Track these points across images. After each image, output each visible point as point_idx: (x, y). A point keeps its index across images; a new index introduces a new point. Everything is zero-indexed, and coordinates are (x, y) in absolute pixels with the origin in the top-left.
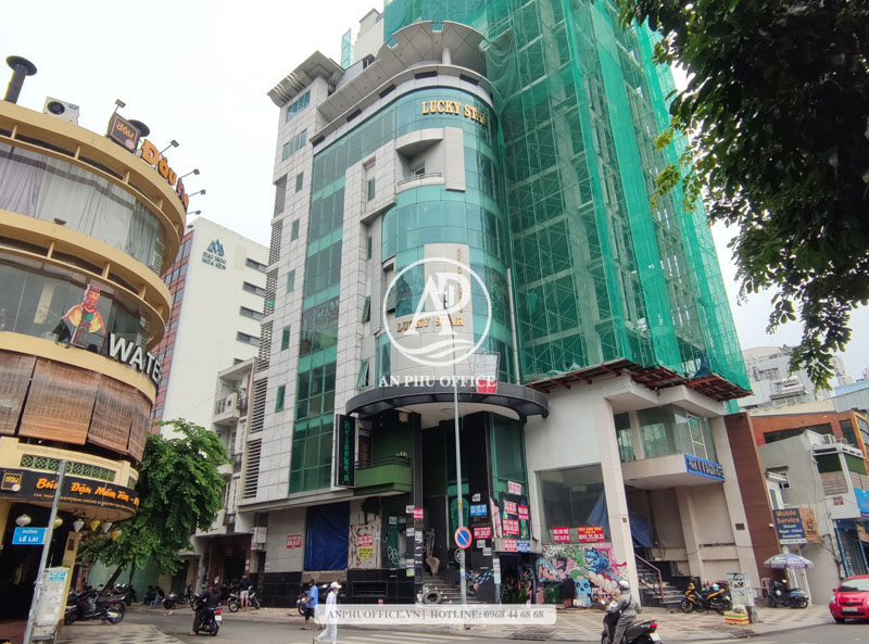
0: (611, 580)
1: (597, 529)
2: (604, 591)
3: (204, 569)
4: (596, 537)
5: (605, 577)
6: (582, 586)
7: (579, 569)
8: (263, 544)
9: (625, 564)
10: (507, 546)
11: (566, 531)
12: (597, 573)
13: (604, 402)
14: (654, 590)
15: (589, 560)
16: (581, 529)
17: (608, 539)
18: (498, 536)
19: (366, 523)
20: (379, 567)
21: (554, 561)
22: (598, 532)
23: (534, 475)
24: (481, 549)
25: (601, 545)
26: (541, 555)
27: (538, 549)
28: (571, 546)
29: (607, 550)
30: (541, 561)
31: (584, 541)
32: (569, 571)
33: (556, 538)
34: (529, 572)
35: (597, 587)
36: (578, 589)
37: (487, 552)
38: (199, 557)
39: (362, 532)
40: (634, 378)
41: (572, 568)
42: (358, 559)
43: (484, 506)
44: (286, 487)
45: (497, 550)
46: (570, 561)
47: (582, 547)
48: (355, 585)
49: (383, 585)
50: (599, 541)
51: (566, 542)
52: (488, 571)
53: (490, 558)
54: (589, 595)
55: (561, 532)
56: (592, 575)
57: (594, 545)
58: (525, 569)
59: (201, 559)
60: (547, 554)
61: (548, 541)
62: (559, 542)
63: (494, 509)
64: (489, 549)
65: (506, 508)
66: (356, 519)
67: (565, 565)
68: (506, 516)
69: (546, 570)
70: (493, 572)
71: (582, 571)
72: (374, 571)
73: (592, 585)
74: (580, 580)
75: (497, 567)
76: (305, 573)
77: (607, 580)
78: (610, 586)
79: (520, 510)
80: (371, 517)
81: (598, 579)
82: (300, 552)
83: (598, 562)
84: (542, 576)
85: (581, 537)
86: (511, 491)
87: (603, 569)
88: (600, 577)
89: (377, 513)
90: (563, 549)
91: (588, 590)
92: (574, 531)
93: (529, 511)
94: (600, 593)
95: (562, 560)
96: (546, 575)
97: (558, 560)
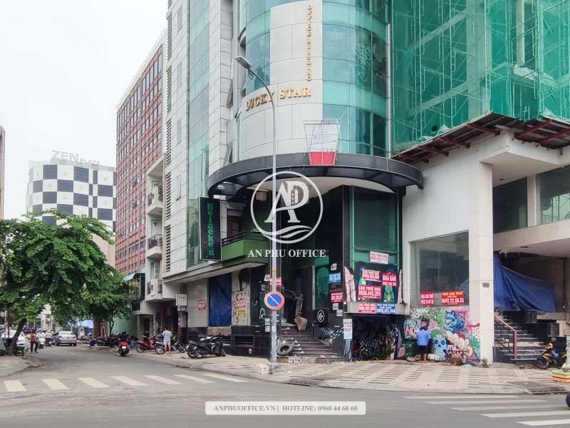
0: (464, 338)
1: (458, 293)
2: (457, 348)
3: (157, 324)
4: (457, 300)
5: (460, 336)
6: (440, 343)
7: (439, 328)
8: (186, 307)
9: (478, 325)
10: (362, 308)
11: (432, 296)
12: (453, 332)
13: (481, 165)
14: (508, 348)
15: (448, 321)
16: (445, 294)
17: (467, 302)
18: (352, 300)
19: (241, 290)
20: (249, 324)
21: (419, 321)
22: (459, 297)
23: (409, 245)
24: (336, 311)
25: (460, 308)
26: (409, 317)
27: (407, 311)
28: (434, 308)
29: (465, 313)
30: (408, 322)
31: (446, 304)
32: (430, 329)
33: (423, 302)
34: (395, 330)
35: (453, 344)
36: (436, 346)
37: (340, 313)
38: (152, 316)
39: (239, 297)
40: (517, 136)
41: (433, 327)
42: (237, 319)
43: (339, 274)
44: (185, 262)
45: (349, 312)
46: (432, 322)
47: (443, 310)
48: (236, 337)
49: (251, 338)
50: (459, 304)
51: (431, 305)
52: (339, 329)
53: (341, 319)
54: (445, 351)
55: (427, 296)
56: (449, 334)
57: (454, 308)
58: (391, 328)
59: (154, 317)
60: (414, 316)
61: (416, 304)
62: (425, 305)
63: (349, 277)
64: (341, 311)
65: (364, 275)
66: (235, 287)
67: (428, 325)
68: (364, 283)
69: (411, 329)
70: (343, 330)
71: (441, 330)
72: (247, 327)
73: (448, 343)
74: (439, 338)
75: (348, 325)
76: (210, 328)
77: (461, 339)
78: (463, 343)
79: (385, 278)
80: (244, 285)
81: (454, 337)
82: (205, 312)
83: (455, 323)
84: (408, 334)
85: (444, 301)
86: (372, 261)
87: (459, 329)
88: (456, 335)
89: (248, 283)
90: (427, 311)
91: (444, 347)
92: (438, 295)
93: (398, 278)
94: (454, 349)
95: (425, 320)
96: (411, 333)
97: (422, 321)
